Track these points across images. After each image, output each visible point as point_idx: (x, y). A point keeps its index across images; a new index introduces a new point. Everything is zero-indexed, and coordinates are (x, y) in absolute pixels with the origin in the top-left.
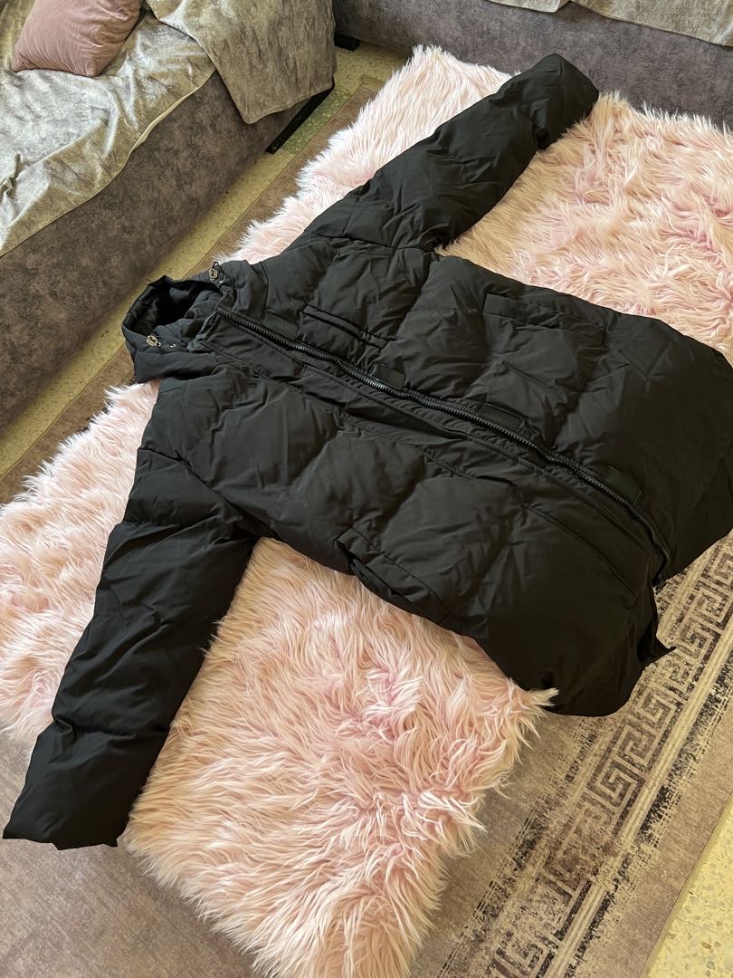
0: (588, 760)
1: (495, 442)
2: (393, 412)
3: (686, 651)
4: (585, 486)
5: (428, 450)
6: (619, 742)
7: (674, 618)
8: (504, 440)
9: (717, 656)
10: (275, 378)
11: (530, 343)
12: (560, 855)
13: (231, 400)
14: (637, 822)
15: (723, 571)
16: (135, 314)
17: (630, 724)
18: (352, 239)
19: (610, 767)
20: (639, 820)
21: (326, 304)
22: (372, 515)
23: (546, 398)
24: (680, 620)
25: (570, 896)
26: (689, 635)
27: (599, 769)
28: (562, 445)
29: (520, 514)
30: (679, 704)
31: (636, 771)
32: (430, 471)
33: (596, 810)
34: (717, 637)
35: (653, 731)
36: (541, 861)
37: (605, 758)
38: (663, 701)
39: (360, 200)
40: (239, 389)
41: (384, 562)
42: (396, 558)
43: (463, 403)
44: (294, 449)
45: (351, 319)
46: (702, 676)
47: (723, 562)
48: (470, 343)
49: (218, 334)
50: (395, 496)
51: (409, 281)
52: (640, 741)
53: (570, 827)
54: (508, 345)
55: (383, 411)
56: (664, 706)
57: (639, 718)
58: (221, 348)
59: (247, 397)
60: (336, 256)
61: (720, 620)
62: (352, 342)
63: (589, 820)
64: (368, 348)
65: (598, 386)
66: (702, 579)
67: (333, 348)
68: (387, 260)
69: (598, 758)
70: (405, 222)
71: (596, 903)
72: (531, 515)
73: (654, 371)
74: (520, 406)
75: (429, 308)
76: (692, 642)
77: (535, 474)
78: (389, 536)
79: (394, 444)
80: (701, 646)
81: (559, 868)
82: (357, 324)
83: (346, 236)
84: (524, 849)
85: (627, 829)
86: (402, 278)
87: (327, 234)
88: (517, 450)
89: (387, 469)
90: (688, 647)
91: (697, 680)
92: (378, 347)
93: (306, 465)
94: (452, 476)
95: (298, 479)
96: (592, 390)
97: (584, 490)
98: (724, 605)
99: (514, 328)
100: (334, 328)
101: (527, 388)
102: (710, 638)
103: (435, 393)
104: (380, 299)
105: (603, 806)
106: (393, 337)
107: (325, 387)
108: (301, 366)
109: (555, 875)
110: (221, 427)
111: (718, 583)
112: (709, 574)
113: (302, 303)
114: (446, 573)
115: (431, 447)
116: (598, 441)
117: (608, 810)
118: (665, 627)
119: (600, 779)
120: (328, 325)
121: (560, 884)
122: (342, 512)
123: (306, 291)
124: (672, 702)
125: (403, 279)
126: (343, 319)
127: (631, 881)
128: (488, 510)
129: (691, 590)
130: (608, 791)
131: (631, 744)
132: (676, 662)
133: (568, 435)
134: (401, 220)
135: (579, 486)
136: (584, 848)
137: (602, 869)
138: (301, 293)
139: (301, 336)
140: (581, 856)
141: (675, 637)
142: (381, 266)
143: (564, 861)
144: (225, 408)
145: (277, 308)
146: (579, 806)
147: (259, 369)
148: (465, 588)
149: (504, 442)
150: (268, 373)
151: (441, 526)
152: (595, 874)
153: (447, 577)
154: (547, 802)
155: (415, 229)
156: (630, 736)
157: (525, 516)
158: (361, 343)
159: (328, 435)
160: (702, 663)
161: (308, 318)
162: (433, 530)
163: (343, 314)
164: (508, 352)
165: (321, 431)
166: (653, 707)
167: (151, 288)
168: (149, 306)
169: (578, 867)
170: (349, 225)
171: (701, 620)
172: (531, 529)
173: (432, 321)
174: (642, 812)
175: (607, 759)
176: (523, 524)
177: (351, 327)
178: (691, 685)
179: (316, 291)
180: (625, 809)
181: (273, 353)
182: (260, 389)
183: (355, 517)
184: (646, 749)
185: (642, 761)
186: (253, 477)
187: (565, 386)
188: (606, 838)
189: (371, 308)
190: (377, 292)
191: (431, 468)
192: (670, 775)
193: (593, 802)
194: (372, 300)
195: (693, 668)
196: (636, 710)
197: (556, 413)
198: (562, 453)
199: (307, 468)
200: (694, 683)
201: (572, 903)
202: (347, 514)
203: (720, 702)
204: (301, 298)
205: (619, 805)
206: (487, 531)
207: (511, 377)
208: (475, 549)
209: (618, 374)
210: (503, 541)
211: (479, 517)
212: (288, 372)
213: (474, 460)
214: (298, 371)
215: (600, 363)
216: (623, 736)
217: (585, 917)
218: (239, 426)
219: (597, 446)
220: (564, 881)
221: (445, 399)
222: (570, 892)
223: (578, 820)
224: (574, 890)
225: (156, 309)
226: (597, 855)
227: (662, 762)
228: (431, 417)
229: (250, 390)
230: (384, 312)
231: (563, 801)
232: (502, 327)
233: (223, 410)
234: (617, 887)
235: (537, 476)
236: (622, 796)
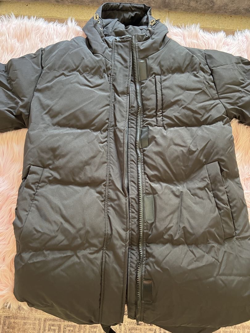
1: (133, 212)
2: (122, 152)
4: (134, 273)
5: (110, 181)
6: (70, 323)
8: (136, 216)
10: (113, 85)
11: (201, 200)
12: (12, 321)
13: (85, 71)
16: (121, 7)
18: (211, 74)
19: (57, 325)
21: (166, 84)
22: (56, 175)
23: (172, 227)
26: (133, 331)
27: (55, 320)
28: (151, 249)
29: (96, 249)
32: (99, 189)
33: (37, 327)
36: (6, 314)
39: (238, 65)
40: (93, 71)
41: (30, 195)
42: (36, 200)
43: (147, 184)
44: (74, 116)
45: (164, 101)
48: (183, 168)
49: (122, 45)
50: (74, 179)
51: (203, 116)
53: (24, 319)
54: (194, 189)
55: (121, 147)
57: (84, 327)
58: (116, 51)
59: (91, 78)
60: (195, 72)
62: (152, 109)
63: (32, 326)
64: (154, 119)
65: (194, 251)
67: (145, 102)
68: (208, 98)
70: (238, 94)
72: (99, 255)
73: (223, 278)
74: (161, 215)
75: (192, 136)
77: (124, 244)
78: (48, 190)
79: (105, 163)
81: (7, 322)
82: (164, 106)
83: (212, 70)
86: (202, 112)
87: (208, 61)
88: (134, 227)
89: (87, 167)
92: (157, 123)
93: (69, 127)
94: (102, 201)
95: (59, 127)
96: (191, 249)
97: (131, 274)
99: (205, 187)
100: (155, 96)
101: (173, 213)
103: (146, 167)
104: (183, 108)
105: (40, 329)
106: (166, 128)
107: (120, 111)
108: (126, 93)
109: (4, 322)
110: (68, 76)
113: (160, 72)
114: (38, 231)
115: (113, 182)
116: (161, 268)
119: (50, 322)
120: (155, 92)
122: (49, 159)
123: (167, 70)
125: (202, 114)
126: (162, 98)
128: (88, 232)
130: (47, 328)
131: (72, 329)
133: (158, 250)
134: (239, 91)
135: (132, 270)
136: (20, 329)
138: (164, 69)
139: (143, 83)
140: (16, 330)
142: (203, 97)
143: (11, 323)
144: (79, 71)
145: (150, 62)
146: (35, 319)
147: (114, 74)
148: (35, 245)
149: (135, 218)
150: (114, 80)
151: (64, 212)
153: (35, 232)
155: (237, 101)
156: (74, 326)
157: (97, 252)
158: (155, 114)
159: (93, 128)
161: (153, 80)
162: (60, 210)
163: (165, 95)
164: (190, 191)
165: (93, 123)
166: (92, 330)
167: (143, 6)
168: (132, 11)
169: (11, 330)
170: (218, 67)
172: (90, 260)
173: (184, 142)
175: (60, 321)
176: (91, 254)
177: (160, 103)
179: (170, 75)
181: (126, 76)
182: (99, 81)
183: (51, 167)
186: (48, 106)
187: (184, 233)
189: (175, 107)
190: (185, 104)
191: (101, 188)
193: (40, 324)
194: (180, 105)
197: (166, 237)
198: (147, 252)
199: (68, 128)
202: (50, 162)
204: (162, 70)
206: (75, 238)
207: (176, 201)
208: (61, 237)
209: (208, 259)
210: (75, 249)
211: (80, 230)
212: (120, 89)
213: (117, 208)
214: (123, 93)
215: (210, 245)
216: (73, 324)
218: (71, 83)
219: (159, 269)
220: (3, 327)
221: (145, 173)
223: (29, 321)
225: (133, 15)
228: (132, 172)
229: (97, 77)
230: (177, 114)
232: (203, 180)
233: (77, 71)
235: (123, 246)
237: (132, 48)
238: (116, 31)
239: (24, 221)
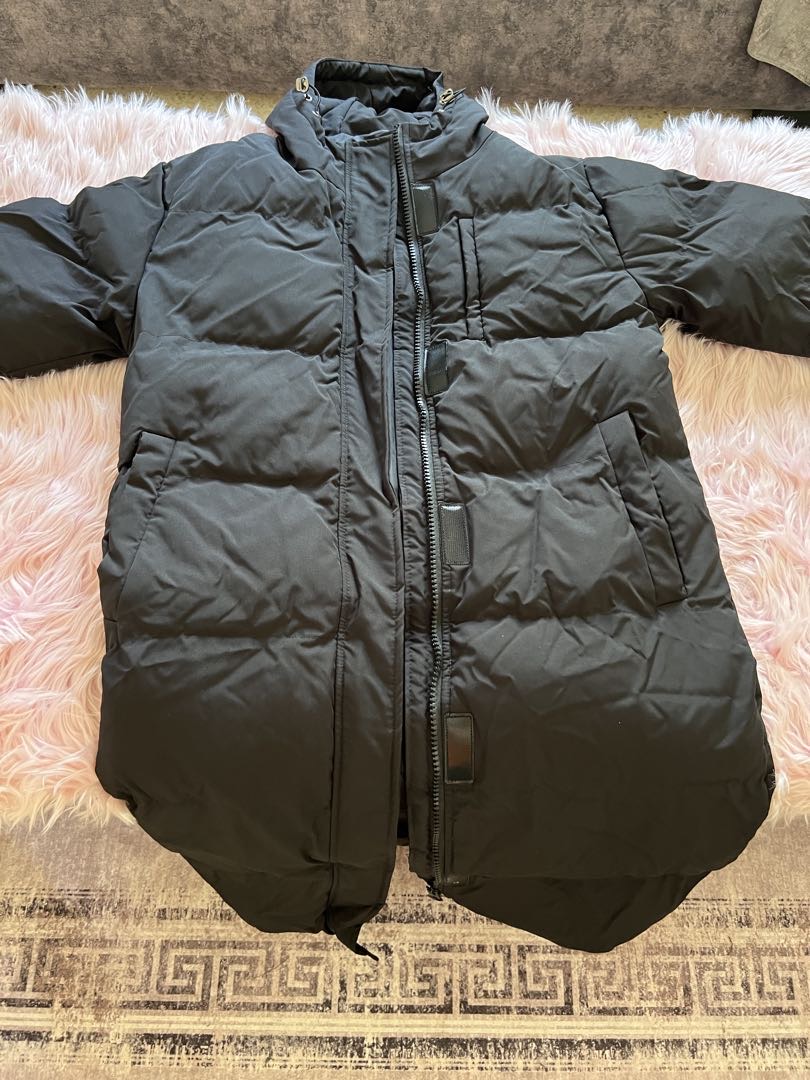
0: (196, 925)
1: (413, 546)
2: (380, 401)
3: (404, 977)
4: (420, 697)
5: (351, 473)
6: (239, 953)
7: (438, 939)
8: (423, 556)
9: (420, 1022)
10: (351, 247)
11: (589, 507)
12: (66, 951)
13: (275, 211)
14: (151, 1026)
15: (544, 972)
16: (363, 71)
17: (269, 954)
18: (603, 212)
19: (202, 957)
20: (155, 1026)
21: (487, 236)
22: (207, 455)
23: (514, 575)
24: (441, 949)
25: (24, 989)
26: (427, 970)
27: (193, 944)
28: (462, 635)
29: (320, 634)
30: (328, 1004)
31: (213, 992)
32: (320, 493)
33: (141, 968)
34: (447, 1009)
35: (275, 987)
36: (48, 932)
37: (210, 945)
38: (320, 982)
39: (671, 189)
40: (297, 211)
41: (143, 503)
42: (157, 515)
43: (447, 477)
44: (251, 316)
45: (483, 277)
46: (382, 1015)
47: (556, 965)
48: (542, 435)
49: (370, 152)
50: (255, 468)
51: (585, 310)
52: (254, 978)
53: (103, 947)
54: (569, 483)
55: (375, 389)
56: (315, 986)
57: (282, 961)
58: (355, 167)
59: (293, 226)
60: (560, 206)
61: (472, 1002)
62: (454, 300)
63: (124, 965)
64: (461, 323)
65: (577, 631)
66: (514, 950)
67: (434, 284)
68: (597, 266)
69: (205, 937)
70: (674, 256)
71: (32, 1024)
72: (328, 650)
73: (659, 698)
74: (482, 548)
75: (560, 358)
76: (420, 980)
77: (393, 622)
78: (190, 492)
79: (335, 428)
80: (422, 993)
81: (50, 958)
82: (486, 289)
83: (603, 202)
84: (51, 906)
85: (135, 1018)
86: (582, 298)
87: (594, 182)
88: (418, 581)
89: (288, 438)
90: (411, 978)
91: (373, 1011)
92: (468, 332)
93: (240, 344)
94: (331, 522)
95: (213, 343)
96: (568, 627)
97: (414, 701)
98: (496, 997)
99: (598, 475)
100: (460, 266)
101: (517, 541)
102: (440, 1000)
103: (443, 437)
104: (534, 290)
105: (149, 974)
106: (492, 341)
107: (371, 307)
108: (385, 264)
109: (41, 957)
110: (233, 222)
111: (522, 974)
112: (528, 955)
113: (469, 210)
114: (165, 585)
115: (357, 474)
116: (494, 678)
117: (147, 983)
118: (419, 934)
119: (181, 952)
120: (459, 257)
121: (32, 969)
122: (190, 417)
123: (488, 202)
124: (325, 993)
125: (583, 302)
126: (479, 269)
127: (77, 1054)
128: (296, 589)
129: (490, 943)
130: (171, 970)
131: (244, 968)
132: (382, 972)
133: (479, 634)
134: (675, 248)
135: (416, 690)
136: (88, 975)
137: (74, 1011)
138: (480, 201)
139: (428, 240)
140: (76, 978)
141: (414, 953)
142: (584, 263)
143: (61, 960)
144: (261, 211)
145: (443, 187)
146: (135, 945)
147: (352, 221)
148: (157, 619)
149: (418, 559)
150: (353, 234)
151: (233, 541)
152: (63, 1006)
153: (157, 588)
154: (119, 903)
155: (673, 273)
156: (253, 961)
157: (322, 641)
158: (462, 311)
159: (301, 346)
160: (399, 1007)
161: (455, 229)
162: (223, 536)
163: (484, 263)
164: (560, 489)
165: (301, 333)
166: (306, 971)
167: (422, 73)
168: (394, 85)
169: (62, 981)
170: (620, 194)
171: (457, 976)
172: (302, 660)
173: (540, 369)
174: (166, 1026)
175: (210, 947)
176: (304, 645)
177: (472, 283)
178: (363, 1007)
179: (497, 215)
180: (160, 1003)
181: (384, 224)
182: (315, 235)
183: (194, 437)
184: (248, 991)
185: (229, 994)
186: (183, 292)
187: (549, 586)
188: (112, 998)
189: (513, 290)
190: (538, 281)
191: (327, 490)
192: (231, 1038)
193: (148, 958)
194: (525, 285)
195: (386, 998)
196: (290, 953)
197: (501, 599)
198: (453, 643)
199: (235, 347)
200: (367, 1010)
201: (18, 995)
202: (193, 424)
203: (360, 1057)
204: (475, 205)
205: (161, 992)
206: (262, 604)
207: (525, 514)
208: (224, 601)
209: (617, 649)
210: (264, 633)
211: (275, 584)
212: (367, 255)
213: (370, 536)
214: (377, 265)
215: (619, 616)
216: (250, 953)
217: (8, 1019)
218: (242, 238)
219: (486, 681)
220: (37, 972)
221: (442, 453)
222: (29, 986)
223: (117, 951)
224: (34, 990)
225: (396, 95)
226: (87, 997)
227: (241, 1020)
228: (407, 452)
229: (306, 225)
230: (518, 306)
231: (131, 921)
232: (592, 459)
233: (257, 211)
234: (62, 1039)
235: (391, 626)
236: (173, 990)
237: (395, 157)
238: (353, 120)
239: (127, 561)
